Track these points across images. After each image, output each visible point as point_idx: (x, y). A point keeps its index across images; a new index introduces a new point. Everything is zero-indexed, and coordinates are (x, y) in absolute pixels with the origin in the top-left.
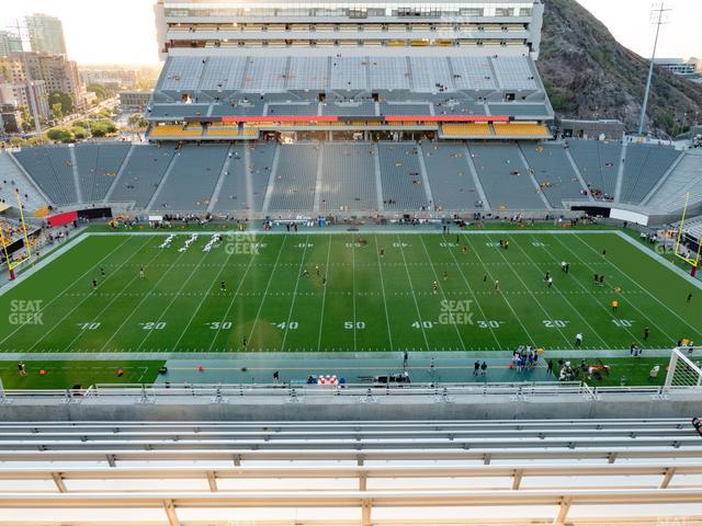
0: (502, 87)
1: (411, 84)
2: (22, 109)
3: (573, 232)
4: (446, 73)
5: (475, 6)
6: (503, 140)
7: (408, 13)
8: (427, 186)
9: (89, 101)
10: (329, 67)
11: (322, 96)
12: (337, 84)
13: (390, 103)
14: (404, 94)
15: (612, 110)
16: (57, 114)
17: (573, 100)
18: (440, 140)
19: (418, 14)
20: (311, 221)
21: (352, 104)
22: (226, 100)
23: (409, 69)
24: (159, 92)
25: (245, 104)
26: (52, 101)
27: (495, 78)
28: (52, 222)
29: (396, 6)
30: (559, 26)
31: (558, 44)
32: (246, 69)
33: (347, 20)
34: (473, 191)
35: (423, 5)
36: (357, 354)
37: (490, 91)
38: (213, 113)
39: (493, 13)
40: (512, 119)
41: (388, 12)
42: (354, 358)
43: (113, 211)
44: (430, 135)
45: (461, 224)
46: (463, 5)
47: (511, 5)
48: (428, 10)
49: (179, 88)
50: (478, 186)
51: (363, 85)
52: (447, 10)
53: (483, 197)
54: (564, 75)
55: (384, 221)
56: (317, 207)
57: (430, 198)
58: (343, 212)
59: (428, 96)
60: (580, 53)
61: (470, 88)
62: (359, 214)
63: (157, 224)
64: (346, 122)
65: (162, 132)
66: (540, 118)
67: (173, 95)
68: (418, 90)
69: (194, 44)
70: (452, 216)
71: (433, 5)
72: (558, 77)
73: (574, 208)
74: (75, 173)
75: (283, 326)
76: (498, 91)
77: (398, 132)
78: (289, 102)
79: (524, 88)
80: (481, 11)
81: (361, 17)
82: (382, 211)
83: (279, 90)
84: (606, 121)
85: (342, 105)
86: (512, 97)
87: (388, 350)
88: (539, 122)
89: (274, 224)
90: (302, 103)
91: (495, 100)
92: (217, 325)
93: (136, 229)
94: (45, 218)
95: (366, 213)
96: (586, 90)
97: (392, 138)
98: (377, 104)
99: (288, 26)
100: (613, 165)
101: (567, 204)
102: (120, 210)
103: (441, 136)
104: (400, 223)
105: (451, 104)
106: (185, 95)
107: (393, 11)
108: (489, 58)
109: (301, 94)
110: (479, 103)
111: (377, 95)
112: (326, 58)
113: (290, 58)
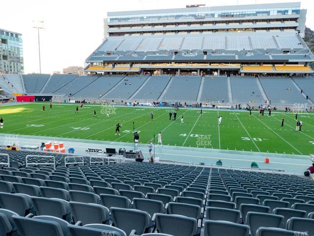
0: (281, 47)
1: (226, 48)
5: (265, 10)
7: (227, 16)
11: (176, 53)
12: (185, 47)
13: (213, 55)
14: (221, 51)
19: (232, 16)
21: (191, 55)
22: (127, 54)
23: (226, 40)
24: (97, 52)
25: (136, 56)
29: (220, 12)
32: (141, 43)
33: (193, 20)
35: (235, 11)
37: (272, 50)
38: (118, 59)
39: (276, 13)
41: (216, 16)
43: (53, 97)
44: (236, 72)
46: (258, 10)
47: (286, 9)
48: (238, 14)
49: (106, 50)
51: (199, 48)
52: (249, 13)
59: (236, 52)
61: (260, 48)
65: (94, 69)
67: (102, 53)
68: (229, 49)
71: (241, 11)
74: (46, 84)
76: (278, 49)
78: (158, 54)
79: (295, 48)
80: (268, 13)
81: (201, 19)
83: (154, 50)
85: (186, 55)
86: (287, 52)
88: (306, 63)
90: (165, 55)
91: (277, 53)
92: (33, 125)
98: (205, 56)
99: (165, 24)
103: (241, 71)
105: (249, 55)
106: (109, 54)
107: (218, 15)
108: (273, 37)
109: (165, 51)
110: (266, 55)
111: (206, 52)
112: (182, 38)
113: (163, 39)
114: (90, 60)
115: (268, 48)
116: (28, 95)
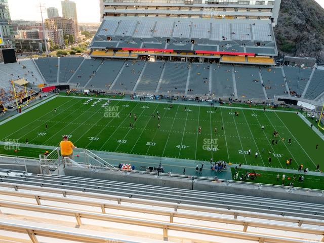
0: (254, 39)
1: (210, 36)
2: (50, 41)
3: (274, 111)
4: (228, 31)
6: (252, 65)
7: (213, 3)
8: (210, 84)
9: (82, 39)
10: (174, 27)
11: (168, 40)
12: (176, 35)
13: (199, 45)
14: (206, 41)
15: (313, 53)
16: (66, 44)
17: (295, 47)
18: (221, 63)
19: (218, 3)
20: (152, 97)
21: (181, 44)
22: (125, 40)
23: (211, 29)
24: (97, 36)
25: (133, 42)
26: (65, 38)
27: (252, 34)
28: (44, 90)
30: (295, 10)
31: (293, 19)
32: (136, 27)
33: (184, 5)
34: (232, 88)
36: (146, 157)
37: (248, 41)
38: (119, 46)
39: (254, 3)
40: (256, 55)
41: (204, 2)
42: (144, 158)
43: (70, 87)
44: (217, 60)
45: (221, 103)
48: (223, 1)
49: (106, 34)
50: (235, 86)
51: (187, 36)
52: (232, 1)
53: (235, 91)
54: (293, 34)
55: (185, 99)
56: (157, 91)
57: (210, 90)
58: (168, 94)
59: (217, 42)
60: (304, 24)
61: (238, 39)
62: (175, 95)
63: (86, 94)
64: (178, 53)
65: (97, 54)
66: (270, 55)
67: (103, 37)
68: (213, 39)
69: (115, 15)
70: (218, 99)
72: (290, 36)
73: (279, 100)
74: (58, 70)
75: (120, 141)
76: (252, 41)
77: (202, 58)
78: (152, 42)
79: (265, 40)
80: (248, 2)
81: (191, 4)
82: (186, 94)
83: (149, 37)
84: (308, 58)
85: (176, 44)
86: (259, 44)
87: (161, 156)
88: (271, 57)
89: (136, 97)
90: (158, 43)
91: (250, 45)
92: (92, 138)
93: (77, 95)
94: (41, 88)
95: (179, 95)
96: (302, 42)
97: (198, 61)
98: (193, 45)
99: (157, 8)
100: (305, 80)
101: (276, 97)
102: (73, 86)
103: (221, 61)
104: (193, 100)
105: (228, 46)
106: (109, 38)
107: (206, 1)
108: (250, 25)
109: (159, 39)
110: (241, 46)
111: (194, 41)
112: (173, 22)
113: (156, 22)
114: (93, 46)
115: (244, 39)
116: (48, 85)
